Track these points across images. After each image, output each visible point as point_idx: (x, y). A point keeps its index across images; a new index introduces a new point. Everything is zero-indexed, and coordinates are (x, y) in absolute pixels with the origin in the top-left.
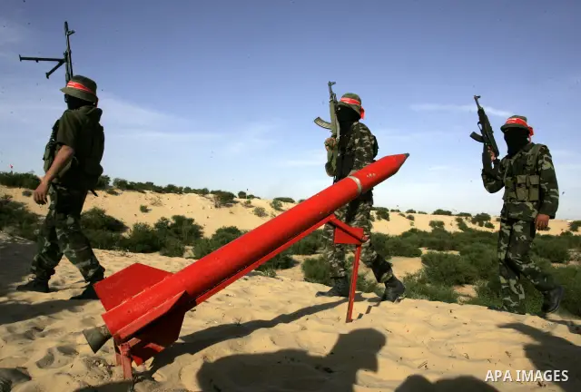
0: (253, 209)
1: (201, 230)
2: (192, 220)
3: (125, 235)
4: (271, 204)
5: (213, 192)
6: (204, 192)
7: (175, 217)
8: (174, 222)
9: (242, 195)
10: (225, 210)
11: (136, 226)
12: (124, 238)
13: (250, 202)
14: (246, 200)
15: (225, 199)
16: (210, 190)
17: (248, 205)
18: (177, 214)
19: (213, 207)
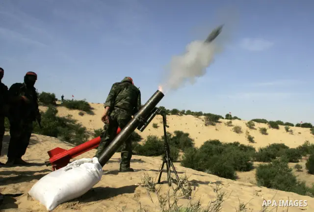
0: (232, 127)
1: (193, 142)
2: (187, 135)
3: (141, 143)
4: (246, 124)
5: (205, 115)
6: (198, 114)
7: (176, 132)
8: (175, 135)
9: (228, 117)
10: (211, 128)
11: (149, 137)
12: (140, 145)
13: (231, 122)
14: (229, 120)
15: (213, 119)
16: (203, 113)
17: (229, 124)
18: (177, 130)
19: (204, 126)
